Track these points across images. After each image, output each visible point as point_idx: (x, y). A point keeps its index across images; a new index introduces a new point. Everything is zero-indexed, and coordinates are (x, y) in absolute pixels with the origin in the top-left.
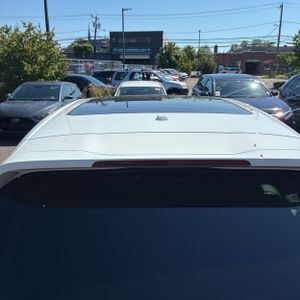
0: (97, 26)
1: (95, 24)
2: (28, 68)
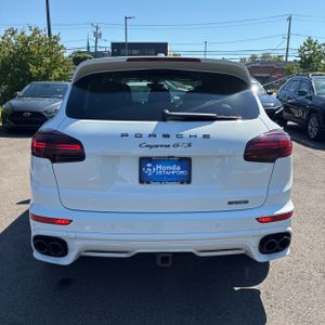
0: (97, 36)
1: (95, 34)
2: (33, 70)
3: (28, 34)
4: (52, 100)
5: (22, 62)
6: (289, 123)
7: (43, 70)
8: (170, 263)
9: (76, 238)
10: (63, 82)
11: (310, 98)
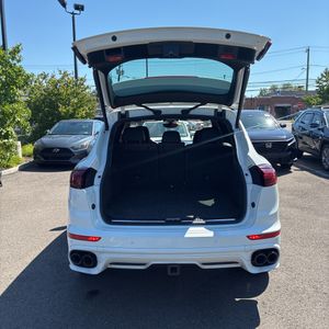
0: (120, 73)
1: (118, 71)
2: (62, 109)
3: (58, 77)
4: (79, 137)
5: (51, 102)
6: (305, 154)
7: (71, 109)
8: (178, 273)
9: (103, 252)
10: (88, 120)
11: (322, 130)
